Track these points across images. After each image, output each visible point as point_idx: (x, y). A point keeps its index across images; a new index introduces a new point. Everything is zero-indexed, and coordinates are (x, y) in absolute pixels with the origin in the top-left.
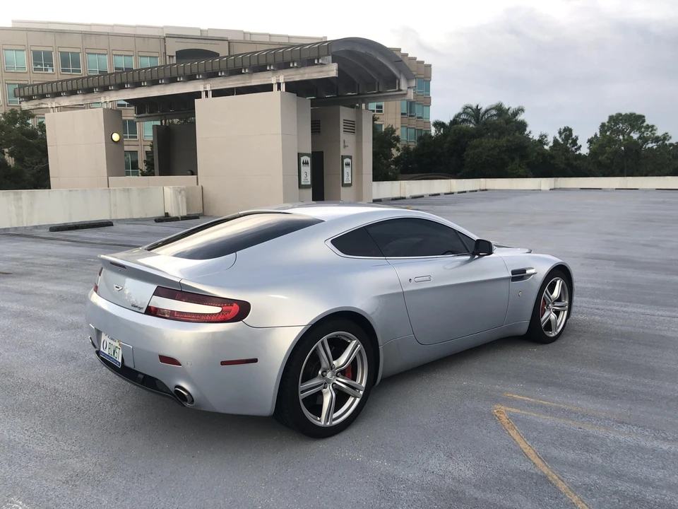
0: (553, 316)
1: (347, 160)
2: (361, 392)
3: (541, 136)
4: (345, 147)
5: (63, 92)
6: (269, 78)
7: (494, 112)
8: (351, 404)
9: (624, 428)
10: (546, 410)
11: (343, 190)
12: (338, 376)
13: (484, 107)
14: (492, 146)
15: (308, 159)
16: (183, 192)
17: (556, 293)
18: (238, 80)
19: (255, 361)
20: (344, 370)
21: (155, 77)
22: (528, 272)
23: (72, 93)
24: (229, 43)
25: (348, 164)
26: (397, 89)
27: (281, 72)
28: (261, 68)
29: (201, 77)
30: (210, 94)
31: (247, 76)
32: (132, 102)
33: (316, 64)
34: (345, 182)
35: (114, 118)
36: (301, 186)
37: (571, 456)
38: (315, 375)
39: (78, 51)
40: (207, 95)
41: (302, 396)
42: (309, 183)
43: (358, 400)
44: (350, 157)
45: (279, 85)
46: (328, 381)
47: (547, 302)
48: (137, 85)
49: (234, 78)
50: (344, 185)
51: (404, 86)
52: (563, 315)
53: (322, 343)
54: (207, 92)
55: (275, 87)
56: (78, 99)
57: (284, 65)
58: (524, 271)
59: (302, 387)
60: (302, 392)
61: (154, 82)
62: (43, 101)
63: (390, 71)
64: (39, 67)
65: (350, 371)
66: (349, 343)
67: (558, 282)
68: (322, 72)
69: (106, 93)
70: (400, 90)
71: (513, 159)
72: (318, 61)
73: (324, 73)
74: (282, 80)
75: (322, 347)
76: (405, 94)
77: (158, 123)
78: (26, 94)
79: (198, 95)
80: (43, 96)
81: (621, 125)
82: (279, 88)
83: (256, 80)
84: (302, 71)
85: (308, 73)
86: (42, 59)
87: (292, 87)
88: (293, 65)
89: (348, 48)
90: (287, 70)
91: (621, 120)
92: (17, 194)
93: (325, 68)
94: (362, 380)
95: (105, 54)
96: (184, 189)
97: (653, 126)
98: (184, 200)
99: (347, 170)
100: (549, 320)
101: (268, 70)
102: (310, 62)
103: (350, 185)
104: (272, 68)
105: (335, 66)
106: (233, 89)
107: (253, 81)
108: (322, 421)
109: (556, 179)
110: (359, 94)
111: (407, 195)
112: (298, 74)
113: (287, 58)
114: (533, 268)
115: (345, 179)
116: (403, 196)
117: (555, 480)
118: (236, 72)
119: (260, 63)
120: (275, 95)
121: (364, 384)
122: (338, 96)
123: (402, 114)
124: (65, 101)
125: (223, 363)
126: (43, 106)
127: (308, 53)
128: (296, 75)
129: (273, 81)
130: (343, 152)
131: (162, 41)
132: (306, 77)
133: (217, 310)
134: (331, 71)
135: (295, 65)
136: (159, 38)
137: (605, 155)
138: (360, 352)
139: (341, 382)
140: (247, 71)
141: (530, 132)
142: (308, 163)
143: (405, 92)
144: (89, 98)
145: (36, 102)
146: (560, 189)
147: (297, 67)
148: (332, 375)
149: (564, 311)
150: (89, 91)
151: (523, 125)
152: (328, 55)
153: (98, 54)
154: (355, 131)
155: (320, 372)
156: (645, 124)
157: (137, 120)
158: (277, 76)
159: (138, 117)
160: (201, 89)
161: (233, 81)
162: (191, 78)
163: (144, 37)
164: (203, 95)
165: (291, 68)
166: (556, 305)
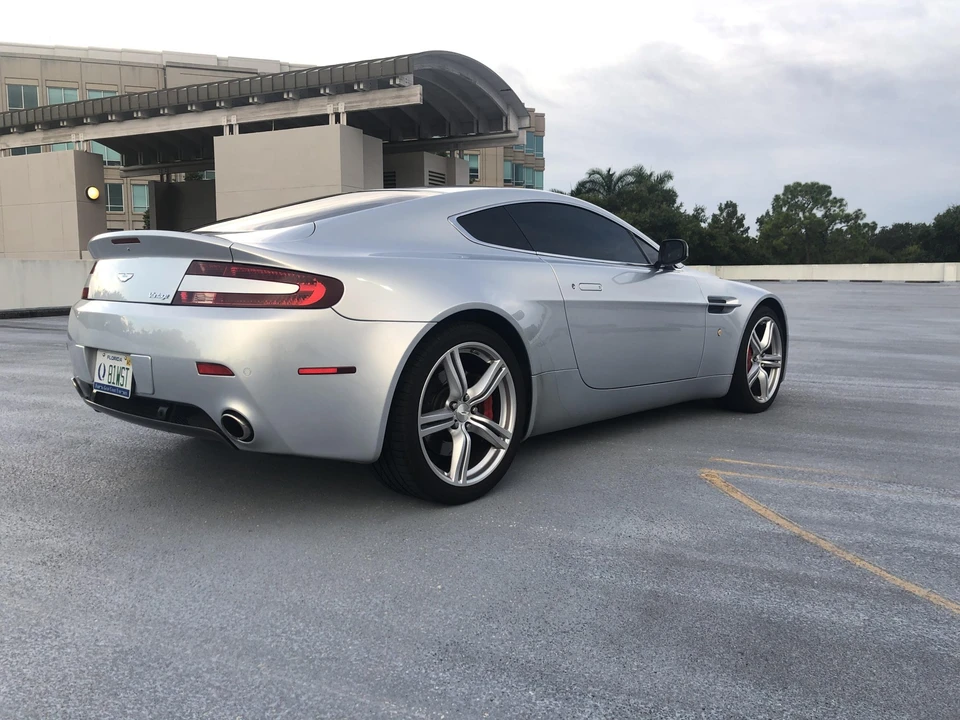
0: (762, 374)
2: (508, 441)
3: (696, 210)
5: (13, 127)
6: (323, 106)
7: (631, 179)
8: (493, 459)
9: (894, 487)
10: (776, 473)
12: (473, 413)
13: (618, 170)
17: (766, 341)
18: (278, 110)
19: (352, 370)
20: (482, 403)
21: (154, 105)
23: (27, 128)
26: (504, 129)
27: (341, 97)
28: (312, 92)
29: (223, 104)
30: (236, 129)
31: (290, 104)
33: (392, 87)
37: (828, 515)
38: (440, 406)
39: (34, 83)
40: (231, 131)
41: (423, 433)
43: (502, 452)
45: (338, 116)
46: (460, 418)
47: (754, 352)
48: (126, 116)
49: (271, 106)
51: (513, 125)
52: (776, 374)
53: (452, 354)
54: (231, 127)
55: (332, 119)
56: (36, 138)
57: (344, 88)
58: (724, 300)
59: (422, 419)
60: (425, 426)
61: (153, 113)
63: (496, 106)
65: (490, 407)
66: (489, 365)
67: (768, 324)
68: (399, 97)
69: (79, 129)
70: (508, 131)
72: (394, 82)
73: (403, 99)
74: (341, 109)
75: (452, 360)
76: (515, 138)
77: (157, 178)
79: (219, 131)
81: (800, 198)
82: (338, 120)
83: (305, 109)
84: (371, 96)
85: (380, 99)
87: (356, 119)
88: (359, 86)
89: (435, 66)
90: (349, 95)
91: (801, 191)
93: (404, 92)
94: (508, 421)
95: (76, 89)
97: (842, 200)
100: (758, 379)
101: (323, 95)
102: (383, 84)
104: (327, 91)
105: (418, 89)
106: (271, 121)
107: (299, 110)
108: (452, 477)
109: (718, 267)
110: (450, 137)
112: (366, 101)
113: (350, 77)
114: (735, 299)
117: (814, 539)
118: (274, 97)
119: (311, 84)
120: (332, 131)
121: (511, 429)
122: (420, 139)
123: (506, 181)
124: (16, 141)
125: (302, 372)
127: (379, 70)
128: (362, 101)
129: (329, 110)
131: (161, 72)
132: (377, 105)
133: (292, 289)
134: (414, 95)
135: (362, 87)
136: (155, 67)
137: (781, 239)
138: (504, 380)
139: (479, 421)
140: (291, 96)
141: (681, 205)
143: (514, 134)
144: (53, 136)
147: (363, 91)
148: (466, 410)
149: (776, 368)
150: (52, 125)
151: (671, 196)
152: (409, 73)
153: (65, 89)
155: (448, 403)
156: (831, 198)
157: (124, 174)
158: (335, 102)
159: (125, 171)
160: (223, 122)
161: (270, 110)
162: (208, 106)
163: (133, 66)
164: (226, 130)
165: (356, 91)
166: (765, 357)
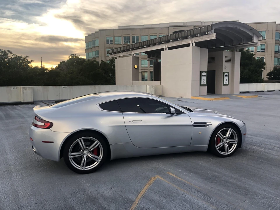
0: (226, 145)
1: (225, 74)
4: (225, 68)
5: (121, 51)
6: (188, 41)
11: (223, 87)
12: (89, 153)
15: (206, 74)
16: (153, 87)
17: (228, 135)
18: (177, 43)
19: (53, 142)
21: (149, 44)
22: (207, 123)
23: (123, 51)
24: (194, 27)
25: (227, 76)
27: (193, 38)
28: (186, 38)
29: (164, 42)
30: (167, 49)
31: (180, 41)
32: (145, 53)
34: (225, 84)
35: (136, 59)
36: (201, 85)
38: (78, 151)
39: (138, 35)
40: (166, 50)
41: (70, 157)
42: (206, 84)
43: (98, 163)
44: (228, 73)
45: (192, 44)
46: (85, 154)
47: (222, 139)
48: (143, 47)
49: (176, 42)
50: (224, 85)
51: (255, 40)
53: (80, 140)
54: (166, 48)
55: (191, 45)
56: (125, 53)
57: (194, 36)
58: (205, 123)
59: (70, 154)
60: (72, 156)
61: (148, 46)
62: (115, 55)
63: (249, 34)
64: (125, 42)
66: (95, 142)
67: (229, 130)
68: (209, 37)
70: (253, 42)
72: (208, 33)
74: (193, 42)
76: (256, 44)
78: (110, 52)
79: (163, 50)
80: (115, 53)
83: (184, 42)
84: (201, 37)
85: (204, 38)
86: (126, 39)
87: (197, 44)
89: (224, 26)
92: (95, 87)
93: (211, 36)
94: (101, 157)
96: (154, 86)
98: (154, 90)
99: (226, 78)
100: (223, 146)
101: (188, 38)
102: (204, 34)
103: (227, 85)
104: (189, 37)
105: (215, 34)
106: (175, 46)
110: (234, 45)
111: (266, 90)
112: (200, 39)
113: (195, 33)
114: (211, 122)
115: (225, 82)
116: (263, 90)
118: (176, 40)
119: (185, 35)
122: (225, 46)
123: (275, 52)
124: (121, 54)
125: (43, 142)
126: (115, 56)
127: (203, 30)
129: (190, 42)
130: (224, 70)
131: (168, 29)
132: (203, 40)
133: (43, 124)
134: (213, 36)
135: (198, 35)
138: (99, 145)
140: (180, 39)
142: (205, 75)
144: (129, 53)
145: (113, 55)
149: (235, 144)
150: (128, 50)
152: (213, 30)
153: (145, 36)
154: (231, 61)
155: (81, 151)
157: (148, 60)
158: (192, 40)
159: (148, 59)
160: (164, 47)
161: (175, 43)
162: (160, 43)
163: (161, 28)
164: (165, 49)
165: (197, 36)
166: (228, 140)
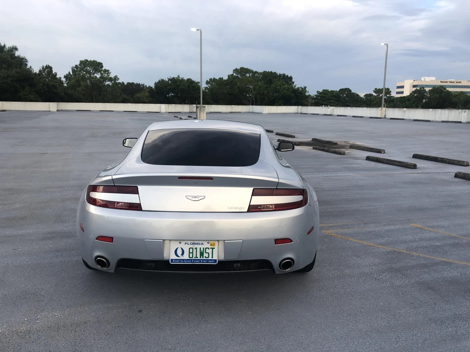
14: (5, 76)
71: (24, 88)
81: (88, 68)
91: (88, 64)
97: (108, 71)
109: (58, 103)
125: (308, 233)
137: (81, 88)
141: (31, 67)
146: (62, 110)
151: (22, 62)
156: (103, 69)
